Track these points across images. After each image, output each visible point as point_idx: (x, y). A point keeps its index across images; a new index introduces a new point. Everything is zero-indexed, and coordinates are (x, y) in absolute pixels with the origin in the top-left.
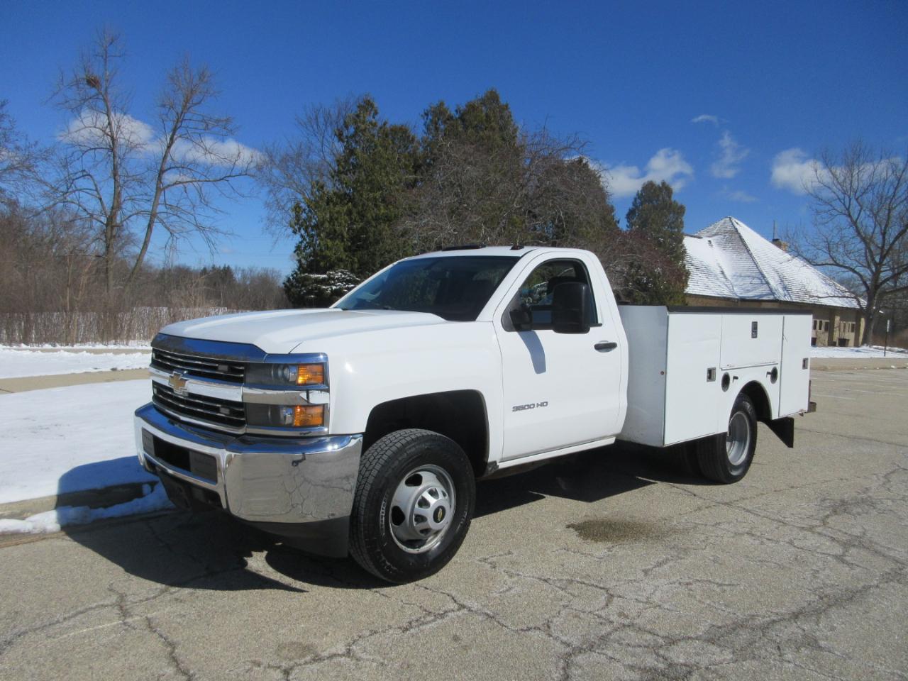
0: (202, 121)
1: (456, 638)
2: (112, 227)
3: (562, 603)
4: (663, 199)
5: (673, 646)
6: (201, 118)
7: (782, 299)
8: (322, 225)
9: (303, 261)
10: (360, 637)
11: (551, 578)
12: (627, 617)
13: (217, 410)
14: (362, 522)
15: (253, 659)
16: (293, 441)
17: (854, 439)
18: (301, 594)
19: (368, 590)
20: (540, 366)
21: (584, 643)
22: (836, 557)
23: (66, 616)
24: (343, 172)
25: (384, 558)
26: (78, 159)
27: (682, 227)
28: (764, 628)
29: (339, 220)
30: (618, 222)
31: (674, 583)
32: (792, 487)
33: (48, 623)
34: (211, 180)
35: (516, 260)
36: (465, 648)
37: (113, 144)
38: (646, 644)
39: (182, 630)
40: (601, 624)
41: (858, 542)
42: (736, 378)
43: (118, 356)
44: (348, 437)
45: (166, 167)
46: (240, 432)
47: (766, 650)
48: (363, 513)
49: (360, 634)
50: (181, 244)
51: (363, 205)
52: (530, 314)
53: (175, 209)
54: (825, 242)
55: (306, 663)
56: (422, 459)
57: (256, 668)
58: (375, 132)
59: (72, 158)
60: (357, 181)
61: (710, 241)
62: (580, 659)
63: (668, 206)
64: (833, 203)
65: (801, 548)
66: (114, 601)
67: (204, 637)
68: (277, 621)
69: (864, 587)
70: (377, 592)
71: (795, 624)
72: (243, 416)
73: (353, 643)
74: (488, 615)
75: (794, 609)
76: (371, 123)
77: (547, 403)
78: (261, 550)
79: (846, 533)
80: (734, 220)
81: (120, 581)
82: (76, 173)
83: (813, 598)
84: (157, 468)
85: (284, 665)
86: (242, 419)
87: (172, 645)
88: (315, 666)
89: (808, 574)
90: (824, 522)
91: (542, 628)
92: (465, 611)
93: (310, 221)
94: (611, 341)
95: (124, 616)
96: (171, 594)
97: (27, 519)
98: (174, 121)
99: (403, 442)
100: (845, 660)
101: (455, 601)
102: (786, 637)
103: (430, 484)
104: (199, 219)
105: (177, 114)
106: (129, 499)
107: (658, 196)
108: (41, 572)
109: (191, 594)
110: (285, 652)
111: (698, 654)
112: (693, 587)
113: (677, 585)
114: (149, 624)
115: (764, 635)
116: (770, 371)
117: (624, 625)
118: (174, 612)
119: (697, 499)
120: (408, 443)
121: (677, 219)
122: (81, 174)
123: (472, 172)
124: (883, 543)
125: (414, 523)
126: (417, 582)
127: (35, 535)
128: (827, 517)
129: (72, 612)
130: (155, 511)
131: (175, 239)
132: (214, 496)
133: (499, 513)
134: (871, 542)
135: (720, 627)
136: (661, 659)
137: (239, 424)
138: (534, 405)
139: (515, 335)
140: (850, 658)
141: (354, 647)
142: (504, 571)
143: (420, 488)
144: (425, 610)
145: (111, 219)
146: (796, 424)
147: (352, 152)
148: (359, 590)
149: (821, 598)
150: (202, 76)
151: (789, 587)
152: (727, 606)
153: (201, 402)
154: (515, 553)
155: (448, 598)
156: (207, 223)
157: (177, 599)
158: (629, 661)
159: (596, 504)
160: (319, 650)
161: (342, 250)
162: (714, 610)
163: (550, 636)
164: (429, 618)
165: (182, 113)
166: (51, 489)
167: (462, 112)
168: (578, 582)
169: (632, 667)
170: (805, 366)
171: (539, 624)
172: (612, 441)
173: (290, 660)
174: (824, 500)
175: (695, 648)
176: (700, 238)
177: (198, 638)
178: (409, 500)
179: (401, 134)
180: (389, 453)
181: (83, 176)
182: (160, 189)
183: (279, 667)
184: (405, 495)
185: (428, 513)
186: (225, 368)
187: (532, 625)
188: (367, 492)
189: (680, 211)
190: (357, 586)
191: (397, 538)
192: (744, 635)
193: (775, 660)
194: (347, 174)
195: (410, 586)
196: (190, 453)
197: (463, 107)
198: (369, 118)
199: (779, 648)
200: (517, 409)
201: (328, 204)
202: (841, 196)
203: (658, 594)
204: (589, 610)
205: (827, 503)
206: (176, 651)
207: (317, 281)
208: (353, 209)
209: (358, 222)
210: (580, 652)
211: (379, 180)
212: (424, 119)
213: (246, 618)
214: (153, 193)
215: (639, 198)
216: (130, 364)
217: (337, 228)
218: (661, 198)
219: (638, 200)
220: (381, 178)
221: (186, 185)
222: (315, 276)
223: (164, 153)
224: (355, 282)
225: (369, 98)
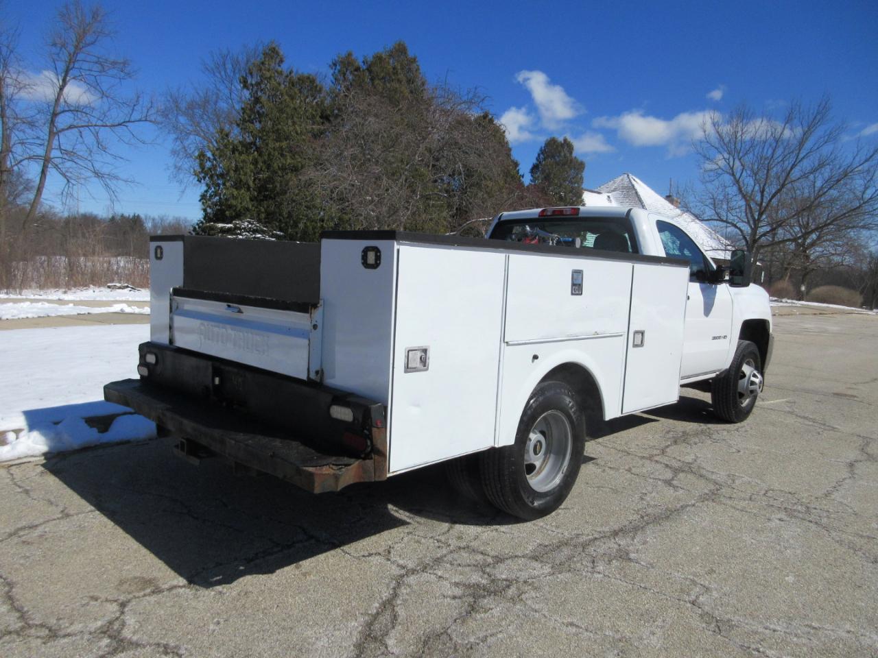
0: (96, 63)
2: (1, 172)
3: (407, 531)
4: (565, 155)
5: (499, 564)
6: (95, 59)
8: (227, 174)
9: (209, 210)
12: (464, 540)
15: (91, 594)
21: (418, 565)
22: (665, 481)
24: (249, 121)
27: (582, 182)
28: (584, 546)
29: (245, 169)
30: (523, 176)
34: (108, 124)
36: (305, 574)
38: (476, 563)
39: (23, 571)
40: (439, 547)
41: (688, 468)
45: (59, 109)
47: (582, 564)
50: (79, 191)
51: (269, 154)
53: (70, 155)
54: (711, 199)
55: (145, 595)
57: (92, 603)
58: (281, 80)
60: (262, 130)
61: (609, 197)
62: (412, 579)
63: (569, 162)
65: (637, 475)
67: (45, 576)
68: (124, 558)
69: (682, 507)
71: (613, 540)
73: (196, 575)
74: (334, 544)
75: (616, 527)
76: (276, 71)
79: (680, 461)
80: (631, 176)
83: (635, 517)
85: (122, 598)
87: (11, 585)
88: (153, 599)
89: (637, 497)
90: (663, 452)
91: (383, 553)
92: (313, 541)
93: (215, 170)
96: (19, 537)
98: (66, 61)
100: (648, 568)
101: (305, 533)
102: (602, 552)
104: (97, 166)
105: (70, 54)
107: (560, 152)
109: (40, 536)
110: (126, 586)
111: (520, 570)
115: (583, 551)
117: (460, 548)
118: (19, 554)
121: (577, 174)
123: (373, 124)
124: (709, 469)
128: (667, 447)
130: (19, 458)
131: (71, 185)
134: (699, 467)
135: (546, 546)
136: (486, 576)
140: (653, 567)
141: (196, 579)
144: (274, 542)
147: (257, 100)
149: (642, 517)
150: (95, 15)
151: (617, 509)
152: (557, 527)
155: (299, 530)
156: (105, 170)
157: (24, 542)
158: (457, 579)
160: (161, 583)
161: (248, 200)
163: (388, 560)
164: (276, 550)
165: (74, 53)
167: (369, 63)
169: (457, 584)
171: (381, 550)
173: (129, 593)
174: (668, 432)
175: (519, 565)
176: (599, 193)
177: (39, 577)
179: (308, 84)
182: (53, 134)
183: (116, 601)
187: (374, 551)
189: (580, 166)
192: (566, 552)
193: (587, 572)
194: (253, 123)
197: (370, 59)
198: (275, 66)
199: (593, 562)
201: (233, 153)
204: (431, 535)
205: (671, 435)
206: (14, 590)
207: (223, 231)
208: (259, 158)
209: (264, 171)
210: (413, 574)
211: (286, 129)
212: (332, 68)
213: (93, 556)
214: (46, 137)
215: (542, 153)
216: (15, 312)
217: (243, 177)
218: (562, 154)
219: (542, 156)
220: (287, 127)
221: (82, 129)
222: (220, 225)
223: (56, 95)
224: (262, 232)
225: (274, 46)
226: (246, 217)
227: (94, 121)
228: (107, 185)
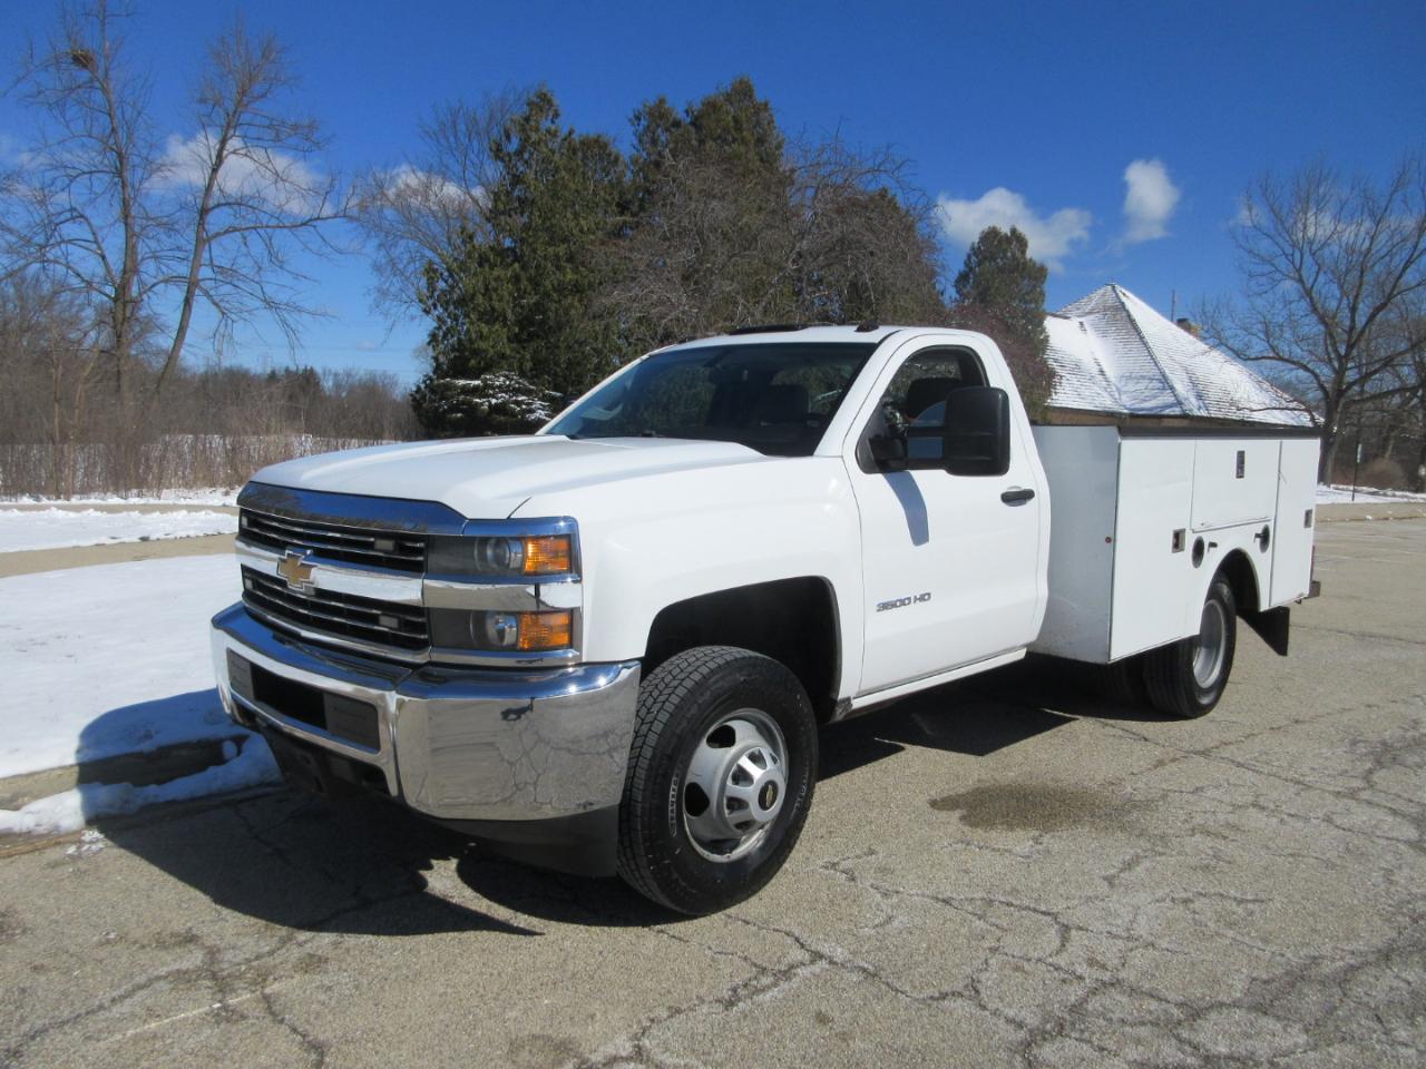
0: (269, 127)
1: (822, 1019)
2: (125, 304)
3: (986, 944)
4: (1013, 255)
5: (1199, 1021)
6: (266, 122)
7: (1196, 413)
8: (472, 299)
9: (442, 359)
10: (652, 1021)
11: (954, 895)
12: (1104, 967)
13: (374, 619)
14: (639, 813)
16: (516, 675)
17: (1363, 637)
18: (532, 938)
19: (646, 929)
20: (919, 530)
21: (1045, 1020)
22: (1409, 843)
23: (115, 994)
24: (504, 212)
25: (675, 876)
26: (63, 190)
27: (1043, 301)
28: (1345, 978)
29: (499, 291)
30: (943, 294)
31: (1164, 900)
32: (1297, 722)
33: (83, 1011)
34: (287, 224)
35: (870, 349)
36: (844, 1037)
37: (121, 164)
38: (1153, 1019)
39: (330, 1017)
40: (1064, 981)
42: (1213, 545)
43: (149, 516)
44: (615, 667)
45: (211, 203)
46: (419, 658)
47: (1359, 1024)
48: (640, 799)
49: (652, 1016)
50: (241, 332)
51: (538, 266)
52: (904, 442)
53: (227, 274)
54: (1261, 322)
56: (736, 699)
58: (555, 146)
59: (53, 188)
60: (527, 227)
61: (1081, 323)
62: (1047, 1052)
63: (1021, 266)
64: (1276, 262)
65: (1350, 830)
66: (198, 963)
67: (372, 1030)
68: (498, 994)
70: (662, 931)
71: (1388, 971)
72: (424, 633)
73: (643, 1034)
74: (865, 970)
75: (1378, 942)
76: (548, 131)
77: (929, 594)
78: (446, 858)
79: (1411, 801)
80: (1118, 288)
81: (203, 922)
82: (60, 214)
83: (1401, 920)
84: (258, 720)
86: (422, 637)
87: (318, 1048)
89: (1377, 876)
90: (1368, 781)
91: (966, 993)
92: (823, 964)
93: (452, 293)
94: (1025, 486)
95: (220, 991)
96: (300, 945)
97: (25, 809)
98: (222, 126)
99: (705, 670)
101: (802, 946)
102: (1383, 997)
103: (750, 742)
104: (270, 290)
105: (228, 115)
106: (201, 767)
107: (1005, 251)
108: (59, 909)
109: (336, 945)
110: (524, 1056)
111: (1248, 1036)
112: (1197, 905)
113: (1168, 903)
114: (270, 1007)
115: (1345, 995)
116: (1260, 532)
117: (1104, 983)
118: (310, 981)
119: (1150, 746)
120: (712, 672)
121: (1034, 286)
122: (68, 215)
123: (720, 211)
125: (726, 811)
126: (728, 911)
127: (41, 836)
128: (1370, 772)
129: (127, 987)
130: (247, 788)
131: (230, 322)
132: (375, 774)
133: (834, 778)
135: (1265, 982)
136: (1187, 1048)
137: (417, 646)
138: (909, 599)
139: (879, 480)
141: (646, 1042)
142: (872, 886)
143: (733, 750)
144: (755, 965)
145: (122, 289)
146: (1293, 618)
147: (517, 180)
148: (630, 929)
149: (1415, 921)
150: (267, 51)
151: (1355, 902)
152: (1265, 941)
153: (341, 605)
154: (881, 849)
155: (789, 940)
156: (282, 297)
158: (1133, 1053)
159: (991, 760)
160: (584, 1049)
161: (505, 340)
162: (1246, 949)
163: (984, 1008)
164: (766, 980)
165: (235, 113)
166: (63, 751)
167: (695, 113)
168: (1000, 902)
170: (1307, 523)
171: (959, 986)
172: (1020, 655)
174: (1354, 743)
175: (1238, 1024)
176: (1066, 318)
177: (363, 1032)
178: (715, 773)
179: (596, 149)
180: (681, 691)
181: (73, 218)
182: (202, 241)
184: (709, 763)
185: (749, 793)
186: (388, 545)
187: (946, 988)
188: (647, 762)
189: (1039, 275)
190: (626, 922)
191: (696, 839)
192: (1312, 999)
193: (1379, 1041)
194: (510, 216)
195: (717, 918)
196: (326, 697)
197: (697, 106)
198: (546, 124)
199: (1379, 1019)
200: (885, 606)
201: (481, 265)
202: (1289, 250)
203: (1142, 920)
204: (1036, 955)
205: (1361, 749)
206: (327, 1059)
207: (466, 390)
208: (522, 273)
209: (530, 294)
210: (1045, 1039)
211: (563, 225)
212: (633, 124)
213: (442, 990)
214: (192, 247)
215: (975, 254)
216: (169, 528)
217: (496, 305)
218: (1009, 254)
219: (974, 258)
220: (566, 222)
221: (246, 233)
222: (461, 382)
223: (207, 180)
224: (527, 392)
225: (544, 91)
226: (502, 368)
227: (265, 219)
228: (284, 322)
